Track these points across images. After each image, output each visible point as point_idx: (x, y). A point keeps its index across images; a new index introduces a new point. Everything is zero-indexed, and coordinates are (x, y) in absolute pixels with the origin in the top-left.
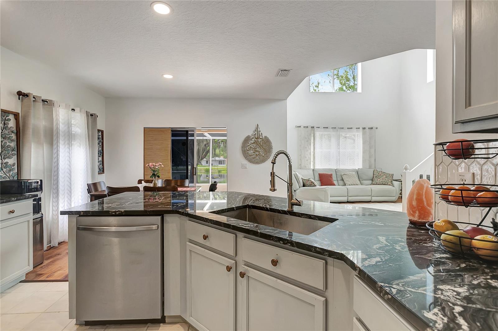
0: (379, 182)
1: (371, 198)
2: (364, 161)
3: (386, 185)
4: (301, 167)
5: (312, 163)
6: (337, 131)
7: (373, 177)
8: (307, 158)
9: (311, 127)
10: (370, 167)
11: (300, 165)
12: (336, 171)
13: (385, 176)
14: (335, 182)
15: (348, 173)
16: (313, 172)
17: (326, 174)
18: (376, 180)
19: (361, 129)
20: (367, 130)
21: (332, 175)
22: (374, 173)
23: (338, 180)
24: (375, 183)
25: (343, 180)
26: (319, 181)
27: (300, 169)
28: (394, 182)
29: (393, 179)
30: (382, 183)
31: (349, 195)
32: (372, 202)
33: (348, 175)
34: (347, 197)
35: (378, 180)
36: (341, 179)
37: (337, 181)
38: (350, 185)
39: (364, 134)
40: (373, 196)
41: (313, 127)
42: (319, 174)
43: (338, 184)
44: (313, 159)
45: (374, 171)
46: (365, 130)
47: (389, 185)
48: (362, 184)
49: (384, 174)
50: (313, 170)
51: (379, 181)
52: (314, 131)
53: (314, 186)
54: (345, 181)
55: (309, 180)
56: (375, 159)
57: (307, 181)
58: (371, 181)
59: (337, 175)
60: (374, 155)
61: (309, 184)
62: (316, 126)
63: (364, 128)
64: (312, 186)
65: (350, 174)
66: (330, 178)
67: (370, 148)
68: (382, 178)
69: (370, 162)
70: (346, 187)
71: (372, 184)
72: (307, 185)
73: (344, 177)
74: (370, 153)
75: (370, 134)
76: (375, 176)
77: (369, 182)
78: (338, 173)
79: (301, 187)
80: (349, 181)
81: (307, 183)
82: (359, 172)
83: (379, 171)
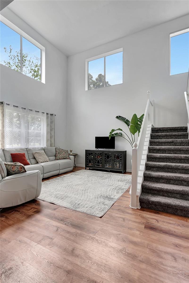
2: (47, 141)
3: (66, 159)
6: (27, 112)
7: (56, 153)
10: (51, 145)
12: (27, 150)
13: (64, 152)
14: (28, 161)
15: (39, 151)
16: (3, 153)
17: (19, 154)
18: (59, 156)
19: (45, 114)
20: (49, 115)
21: (24, 154)
22: (56, 150)
23: (30, 158)
24: (59, 158)
25: (35, 158)
26: (11, 161)
28: (71, 156)
29: (68, 153)
30: (63, 158)
31: (45, 172)
32: (61, 174)
33: (39, 153)
34: (42, 175)
37: (29, 159)
38: (42, 162)
39: (47, 118)
40: (60, 170)
41: (2, 103)
43: (31, 163)
45: (56, 149)
46: (48, 116)
47: (68, 159)
48: (50, 160)
50: (3, 150)
51: (61, 156)
52: (3, 106)
54: (37, 159)
55: (15, 165)
56: (54, 139)
57: (13, 166)
58: (55, 157)
59: (29, 154)
60: (54, 136)
61: (17, 171)
62: (5, 102)
63: (47, 114)
64: (22, 173)
65: (41, 152)
66: (24, 157)
67: (51, 130)
68: (62, 154)
69: (51, 141)
70: (41, 165)
71: (56, 159)
72: (13, 172)
73: (36, 156)
74: (51, 134)
75: (51, 119)
76: (57, 152)
77: (54, 158)
78: (29, 152)
79: (5, 177)
80: (41, 159)
81: (13, 169)
82: (46, 150)
83: (59, 148)
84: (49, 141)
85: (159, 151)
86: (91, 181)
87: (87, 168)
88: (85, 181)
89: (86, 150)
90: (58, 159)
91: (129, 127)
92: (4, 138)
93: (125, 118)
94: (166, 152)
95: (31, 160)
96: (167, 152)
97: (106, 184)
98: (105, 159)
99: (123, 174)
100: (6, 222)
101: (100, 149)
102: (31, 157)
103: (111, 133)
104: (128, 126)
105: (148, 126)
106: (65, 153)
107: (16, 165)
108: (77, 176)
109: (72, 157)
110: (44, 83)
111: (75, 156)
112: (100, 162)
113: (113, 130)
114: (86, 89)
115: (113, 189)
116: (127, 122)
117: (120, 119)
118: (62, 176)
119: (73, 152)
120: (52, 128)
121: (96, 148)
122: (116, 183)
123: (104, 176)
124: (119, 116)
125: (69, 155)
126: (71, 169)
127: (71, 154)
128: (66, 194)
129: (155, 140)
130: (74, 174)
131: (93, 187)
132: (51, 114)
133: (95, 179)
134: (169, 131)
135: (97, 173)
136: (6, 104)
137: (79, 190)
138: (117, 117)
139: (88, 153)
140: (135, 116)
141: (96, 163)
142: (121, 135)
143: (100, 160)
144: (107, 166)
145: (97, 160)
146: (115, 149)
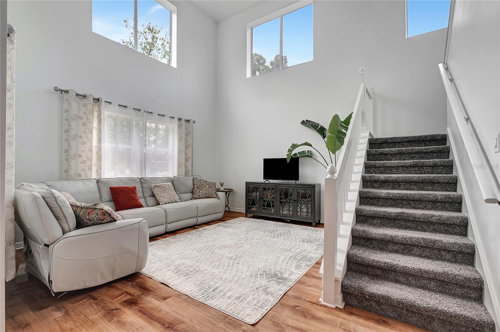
0: (202, 195)
1: (197, 219)
2: (179, 166)
3: (210, 198)
4: (68, 176)
5: (94, 169)
6: (143, 115)
7: (194, 188)
8: (84, 158)
9: (94, 99)
10: (186, 174)
11: (67, 171)
12: (142, 181)
13: (208, 186)
14: (142, 201)
15: (161, 184)
16: (96, 185)
17: (125, 188)
18: (198, 192)
19: (176, 120)
20: (183, 122)
21: (135, 188)
22: (193, 182)
23: (146, 196)
24: (197, 197)
25: (155, 196)
26: (110, 201)
27: (67, 179)
28: (219, 193)
29: (216, 188)
30: (206, 196)
31: (169, 221)
32: (199, 225)
33: (162, 187)
34: (164, 226)
36: (149, 193)
37: (144, 197)
38: (166, 204)
39: (180, 126)
40: (198, 217)
41: (98, 100)
42: (110, 188)
43: (147, 204)
44: (98, 160)
45: (193, 180)
46: (181, 122)
47: (214, 198)
48: (181, 200)
49: (206, 184)
50: (98, 181)
52: (99, 106)
53: (111, 222)
54: (158, 197)
55: (94, 207)
56: (192, 163)
57: (90, 210)
58: (191, 193)
59: (143, 189)
60: (191, 158)
61: (95, 219)
62: (104, 98)
63: (180, 119)
64: (106, 223)
65: (165, 186)
66: (133, 193)
67: (186, 147)
68: (205, 188)
69: (186, 167)
70: (163, 209)
71: (193, 198)
72: (89, 222)
73: (156, 191)
74: (186, 154)
75: (186, 128)
76: (195, 186)
77: (189, 195)
78: (144, 185)
79: (70, 231)
80: (164, 197)
81: (90, 216)
82: (175, 182)
83: (199, 179)
84: (183, 167)
85: (384, 184)
86: (252, 239)
87: (248, 215)
88: (240, 240)
89: (246, 182)
90: (196, 199)
91: (326, 139)
92: (101, 160)
93: (319, 124)
94: (400, 186)
95: (148, 199)
96: (402, 186)
97: (278, 248)
98: (281, 198)
99: (314, 227)
100: (60, 324)
101: (271, 181)
102: (148, 193)
103: (290, 151)
104: (324, 137)
105: (362, 135)
106: (210, 187)
107: (95, 209)
108: (228, 230)
109: (221, 195)
110: (176, 67)
111: (229, 192)
112: (271, 204)
113: (294, 146)
114: (249, 75)
115: (291, 257)
116: (321, 131)
117: (308, 126)
118: (201, 229)
119: (225, 186)
120: (188, 144)
121: (264, 178)
122: (299, 245)
123: (276, 231)
124: (306, 120)
125: (217, 191)
126: (220, 215)
127: (222, 189)
128: (197, 264)
129: (378, 162)
130: (223, 225)
131: (252, 253)
132: (187, 119)
133: (260, 235)
134: (405, 144)
135: (265, 224)
136: (105, 102)
137: (224, 258)
138: (303, 123)
139: (251, 188)
140: (336, 117)
141: (264, 206)
142: (310, 155)
143: (271, 201)
144: (284, 213)
145: (267, 201)
146: (298, 180)
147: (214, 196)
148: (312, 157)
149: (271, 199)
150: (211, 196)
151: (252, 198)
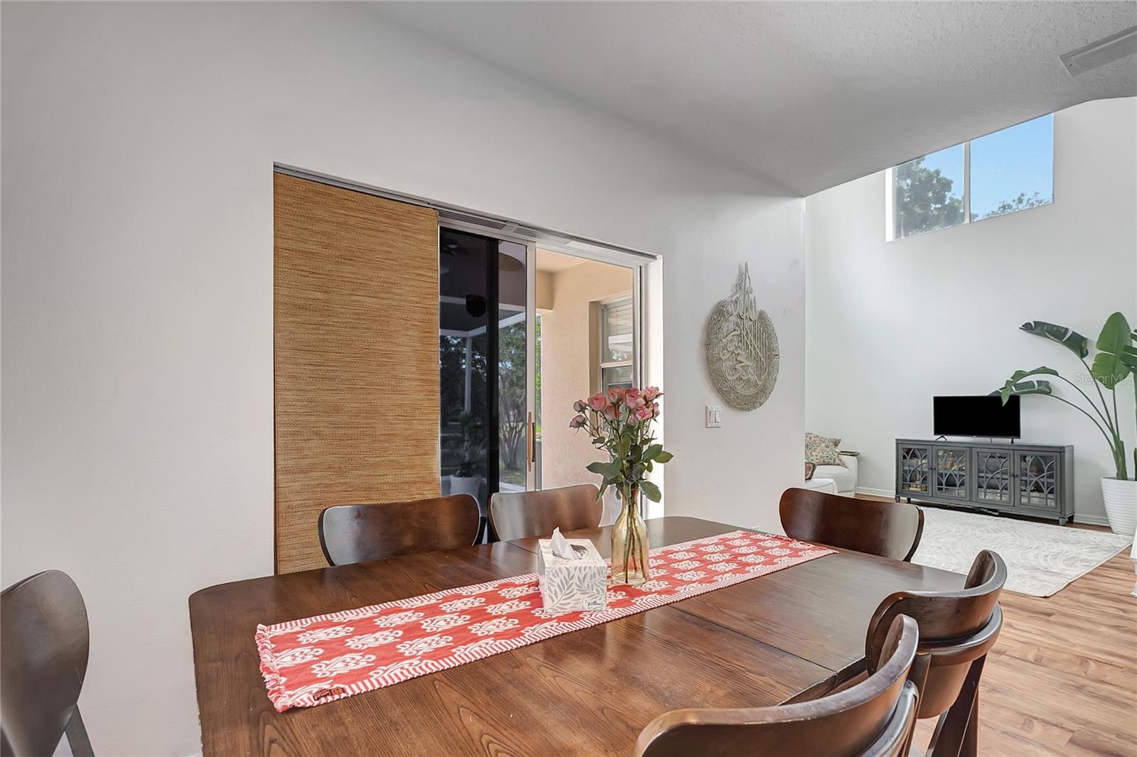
0: (817, 459)
3: (831, 464)
13: (823, 444)
18: (809, 455)
28: (844, 458)
30: (824, 462)
35: (814, 454)
47: (838, 465)
49: (819, 440)
51: (817, 456)
68: (819, 448)
89: (897, 440)
91: (1090, 360)
93: (1066, 329)
98: (980, 471)
103: (1008, 384)
104: (1083, 356)
109: (850, 461)
112: (957, 480)
114: (890, 237)
116: (1077, 344)
117: (1042, 334)
121: (936, 432)
124: (1034, 322)
138: (1027, 327)
139: (907, 451)
140: (1117, 319)
141: (940, 484)
142: (1045, 389)
143: (956, 475)
144: (987, 497)
145: (946, 474)
146: (1020, 438)
147: (838, 462)
148: (1050, 393)
149: (956, 472)
150: (832, 461)
151: (912, 469)
